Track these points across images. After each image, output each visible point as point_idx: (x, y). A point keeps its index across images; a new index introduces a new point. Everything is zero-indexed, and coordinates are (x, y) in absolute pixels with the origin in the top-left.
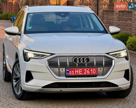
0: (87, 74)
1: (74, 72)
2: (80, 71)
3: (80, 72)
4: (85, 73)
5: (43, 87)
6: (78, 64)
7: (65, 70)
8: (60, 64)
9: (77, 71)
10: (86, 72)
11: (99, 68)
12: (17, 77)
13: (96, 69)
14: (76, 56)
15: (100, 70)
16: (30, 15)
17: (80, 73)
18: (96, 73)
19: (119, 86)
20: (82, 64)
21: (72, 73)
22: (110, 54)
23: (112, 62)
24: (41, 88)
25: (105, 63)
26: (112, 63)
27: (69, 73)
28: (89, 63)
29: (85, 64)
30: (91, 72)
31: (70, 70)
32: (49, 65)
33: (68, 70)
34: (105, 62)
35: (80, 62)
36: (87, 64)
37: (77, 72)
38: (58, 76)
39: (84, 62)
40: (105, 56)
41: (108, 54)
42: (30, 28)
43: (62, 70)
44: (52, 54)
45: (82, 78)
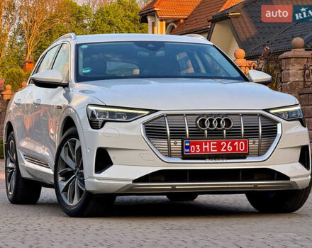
0: (227, 151)
1: (201, 148)
2: (213, 145)
3: (212, 147)
4: (222, 150)
5: (135, 181)
6: (208, 130)
7: (182, 143)
8: (170, 130)
9: (206, 145)
10: (226, 148)
11: (251, 141)
12: (69, 170)
13: (245, 142)
14: (204, 115)
15: (253, 144)
16: (83, 47)
17: (213, 149)
18: (245, 150)
19: (292, 180)
20: (216, 130)
21: (196, 149)
22: (272, 111)
23: (277, 128)
24: (131, 183)
25: (262, 129)
26: (276, 131)
27: (190, 150)
28: (230, 130)
29: (222, 130)
30: (234, 148)
31: (191, 144)
32: (147, 135)
33: (188, 144)
34: (262, 126)
35: (211, 126)
36: (226, 130)
37: (206, 148)
38: (166, 156)
39: (219, 126)
40: (261, 115)
41: (267, 110)
42: (88, 71)
43: (175, 143)
44: (152, 111)
45: (218, 161)
